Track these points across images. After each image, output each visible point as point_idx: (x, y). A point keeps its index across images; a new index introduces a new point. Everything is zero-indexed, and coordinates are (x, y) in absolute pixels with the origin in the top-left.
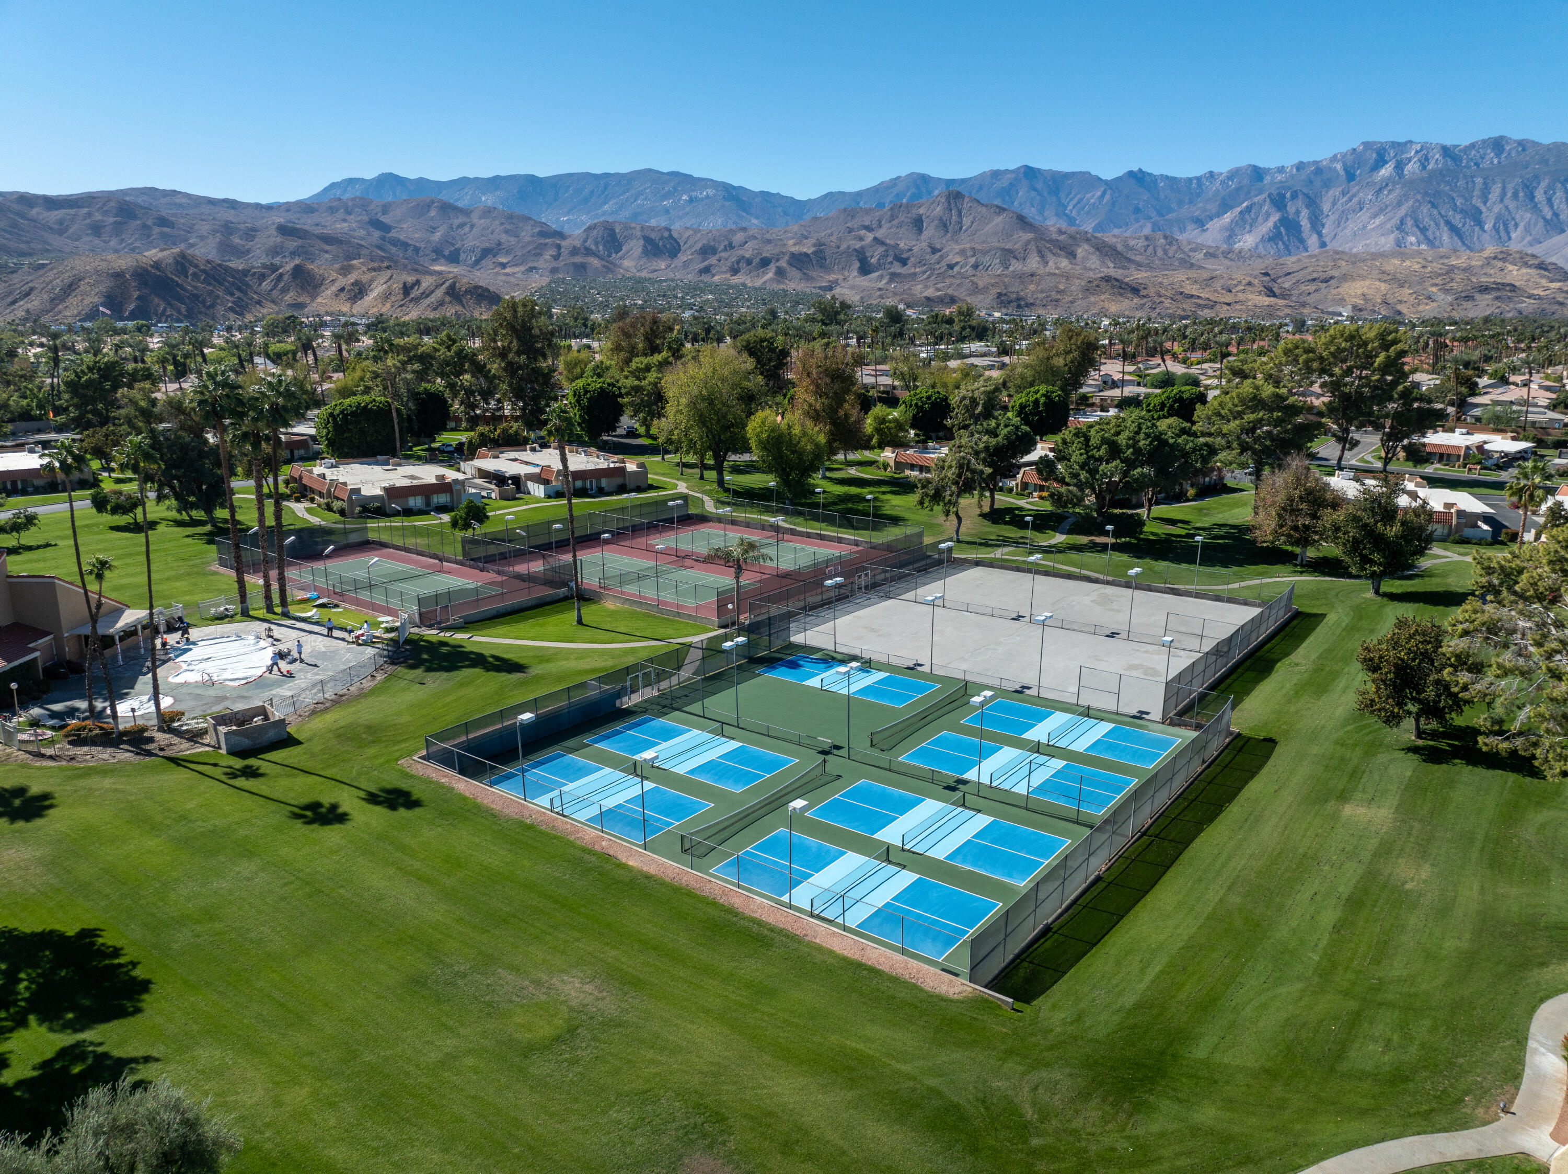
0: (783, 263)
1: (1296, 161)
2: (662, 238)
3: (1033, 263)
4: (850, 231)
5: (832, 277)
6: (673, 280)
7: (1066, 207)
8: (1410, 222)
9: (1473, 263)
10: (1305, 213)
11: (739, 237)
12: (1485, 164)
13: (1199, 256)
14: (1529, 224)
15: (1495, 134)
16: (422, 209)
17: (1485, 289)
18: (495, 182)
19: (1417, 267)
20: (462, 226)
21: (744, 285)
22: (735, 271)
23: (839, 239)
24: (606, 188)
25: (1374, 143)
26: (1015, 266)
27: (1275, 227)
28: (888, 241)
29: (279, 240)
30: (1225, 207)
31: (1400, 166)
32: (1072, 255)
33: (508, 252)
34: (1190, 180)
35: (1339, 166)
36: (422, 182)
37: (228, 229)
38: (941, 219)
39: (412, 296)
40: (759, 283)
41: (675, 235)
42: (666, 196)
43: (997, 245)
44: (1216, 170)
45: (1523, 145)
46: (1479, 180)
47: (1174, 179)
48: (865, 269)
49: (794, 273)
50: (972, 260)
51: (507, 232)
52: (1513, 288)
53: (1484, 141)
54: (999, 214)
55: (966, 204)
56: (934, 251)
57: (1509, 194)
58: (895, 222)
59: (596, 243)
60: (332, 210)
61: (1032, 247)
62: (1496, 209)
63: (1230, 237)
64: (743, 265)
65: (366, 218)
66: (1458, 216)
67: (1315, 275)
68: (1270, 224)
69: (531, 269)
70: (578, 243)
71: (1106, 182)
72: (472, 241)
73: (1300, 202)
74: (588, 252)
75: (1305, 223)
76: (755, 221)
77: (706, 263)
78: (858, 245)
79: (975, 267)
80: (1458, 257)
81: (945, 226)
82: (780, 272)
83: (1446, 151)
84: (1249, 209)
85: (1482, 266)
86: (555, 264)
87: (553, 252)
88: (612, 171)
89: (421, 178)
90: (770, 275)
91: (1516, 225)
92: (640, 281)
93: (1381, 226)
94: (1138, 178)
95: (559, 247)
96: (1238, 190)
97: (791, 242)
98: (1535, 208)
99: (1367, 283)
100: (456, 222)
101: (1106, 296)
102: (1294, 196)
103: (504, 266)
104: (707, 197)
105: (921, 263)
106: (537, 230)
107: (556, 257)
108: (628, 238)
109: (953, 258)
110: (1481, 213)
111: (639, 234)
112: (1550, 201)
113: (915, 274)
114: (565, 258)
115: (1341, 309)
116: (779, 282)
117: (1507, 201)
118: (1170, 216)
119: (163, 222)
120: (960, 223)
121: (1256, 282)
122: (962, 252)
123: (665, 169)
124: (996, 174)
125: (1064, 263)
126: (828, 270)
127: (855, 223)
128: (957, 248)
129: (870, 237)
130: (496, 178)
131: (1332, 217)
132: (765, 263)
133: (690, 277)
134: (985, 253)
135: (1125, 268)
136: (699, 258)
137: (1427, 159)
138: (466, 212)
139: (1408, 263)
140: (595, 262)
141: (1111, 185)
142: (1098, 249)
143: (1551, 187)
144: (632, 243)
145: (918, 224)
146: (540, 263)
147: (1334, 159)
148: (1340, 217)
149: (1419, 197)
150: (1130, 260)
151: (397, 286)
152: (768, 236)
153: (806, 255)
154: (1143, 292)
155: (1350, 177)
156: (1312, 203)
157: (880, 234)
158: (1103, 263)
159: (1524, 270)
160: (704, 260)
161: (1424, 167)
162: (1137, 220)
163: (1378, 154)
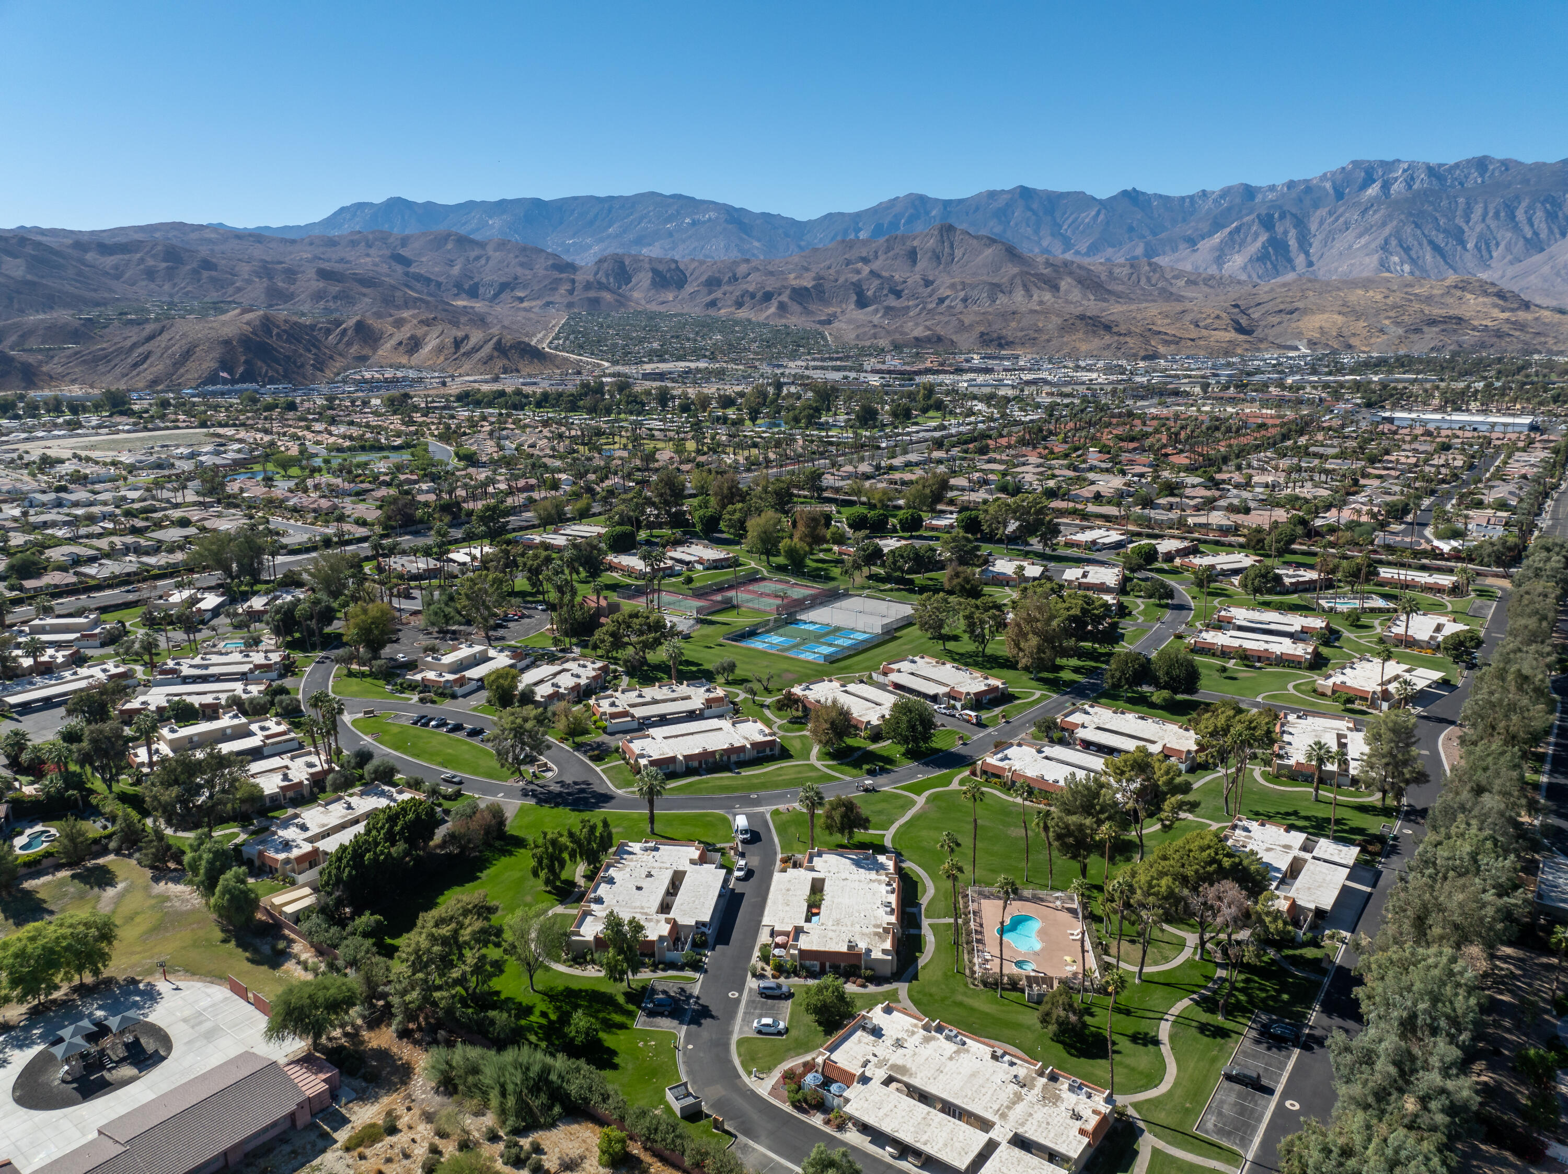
0: (784, 298)
1: (1286, 180)
2: (669, 270)
3: (1019, 295)
4: (848, 263)
5: (831, 310)
6: (682, 315)
7: (1061, 227)
8: (1394, 242)
9: (1435, 292)
10: (1292, 233)
11: (743, 269)
12: (1469, 184)
13: (1181, 283)
14: (1509, 243)
15: (1479, 154)
16: (440, 241)
17: (1432, 322)
18: (502, 206)
19: (1379, 297)
20: (478, 258)
21: (749, 320)
22: (739, 304)
23: (838, 272)
24: (610, 211)
25: (1363, 162)
26: (1002, 299)
27: (1264, 247)
28: (884, 274)
29: (321, 284)
30: (1217, 226)
31: (1386, 186)
32: (1055, 288)
33: (525, 287)
34: (1183, 199)
35: (1328, 185)
36: (430, 208)
37: (266, 270)
38: (934, 251)
39: (462, 351)
40: (762, 317)
41: (682, 267)
42: (669, 219)
43: (984, 278)
44: (1208, 189)
45: (1506, 164)
46: (1461, 200)
47: (1167, 198)
48: (862, 303)
49: (795, 307)
50: (962, 294)
51: (522, 265)
52: (1460, 320)
53: (1468, 161)
54: (989, 246)
55: (958, 237)
56: (928, 283)
57: (1491, 214)
58: (891, 254)
59: (607, 276)
60: (353, 244)
61: (1018, 281)
62: (1478, 228)
63: (1219, 257)
64: (746, 299)
65: (388, 253)
66: (1441, 236)
67: (1282, 307)
68: (1258, 244)
69: (548, 304)
70: (591, 278)
71: (1100, 202)
72: (490, 275)
73: (1288, 223)
74: (601, 286)
75: (1293, 243)
76: (756, 244)
77: (712, 296)
78: (855, 278)
79: (965, 300)
80: (1422, 286)
81: (938, 258)
82: (782, 307)
83: (1432, 171)
84: (1238, 230)
85: (1442, 295)
86: (570, 299)
87: (567, 286)
88: (616, 194)
89: (429, 203)
90: (772, 310)
91: (1497, 245)
92: (652, 316)
93: (1366, 245)
94: (1132, 197)
95: (573, 281)
96: (1229, 209)
97: (792, 276)
98: (1516, 228)
99: (1326, 316)
100: (473, 254)
101: (1080, 335)
102: (1282, 216)
103: (521, 300)
104: (710, 220)
105: (914, 296)
106: (550, 262)
107: (571, 292)
108: (637, 270)
109: (944, 292)
110: (1463, 232)
111: (647, 266)
112: (1530, 223)
113: (908, 307)
114: (579, 294)
115: (1297, 343)
116: (781, 317)
117: (1489, 221)
118: (1163, 235)
119: (207, 265)
120: (952, 255)
121: (1224, 315)
122: (953, 286)
123: (667, 192)
124: (992, 195)
125: (1047, 296)
126: (826, 302)
127: (853, 254)
128: (949, 281)
129: (866, 270)
130: (502, 202)
131: (1320, 237)
132: (768, 297)
133: (696, 311)
134: (973, 287)
135: (1105, 300)
136: (705, 290)
137: (1412, 179)
138: (482, 245)
139: (1371, 293)
140: (607, 296)
141: (1105, 205)
142: (1080, 282)
143: (1530, 208)
144: (641, 275)
145: (912, 256)
146: (556, 298)
147: (1324, 177)
148: (1327, 238)
149: (1402, 217)
150: (1109, 292)
151: (449, 341)
152: (770, 268)
153: (806, 289)
154: (1115, 329)
155: (1339, 195)
156: (1300, 223)
157: (876, 265)
158: (1085, 296)
159: (1481, 299)
160: (710, 293)
161: (1410, 187)
162: (1131, 240)
163: (1367, 172)
